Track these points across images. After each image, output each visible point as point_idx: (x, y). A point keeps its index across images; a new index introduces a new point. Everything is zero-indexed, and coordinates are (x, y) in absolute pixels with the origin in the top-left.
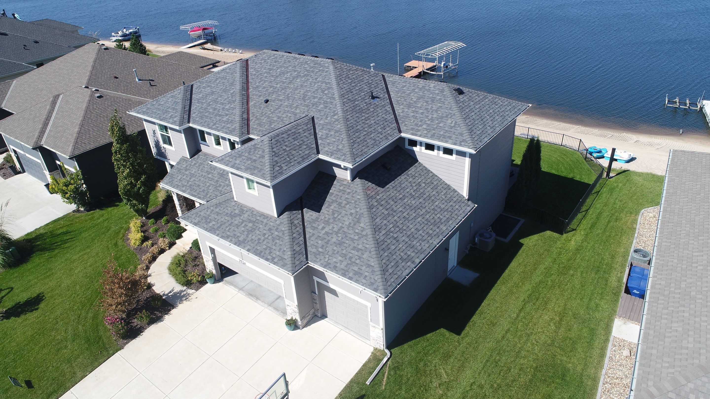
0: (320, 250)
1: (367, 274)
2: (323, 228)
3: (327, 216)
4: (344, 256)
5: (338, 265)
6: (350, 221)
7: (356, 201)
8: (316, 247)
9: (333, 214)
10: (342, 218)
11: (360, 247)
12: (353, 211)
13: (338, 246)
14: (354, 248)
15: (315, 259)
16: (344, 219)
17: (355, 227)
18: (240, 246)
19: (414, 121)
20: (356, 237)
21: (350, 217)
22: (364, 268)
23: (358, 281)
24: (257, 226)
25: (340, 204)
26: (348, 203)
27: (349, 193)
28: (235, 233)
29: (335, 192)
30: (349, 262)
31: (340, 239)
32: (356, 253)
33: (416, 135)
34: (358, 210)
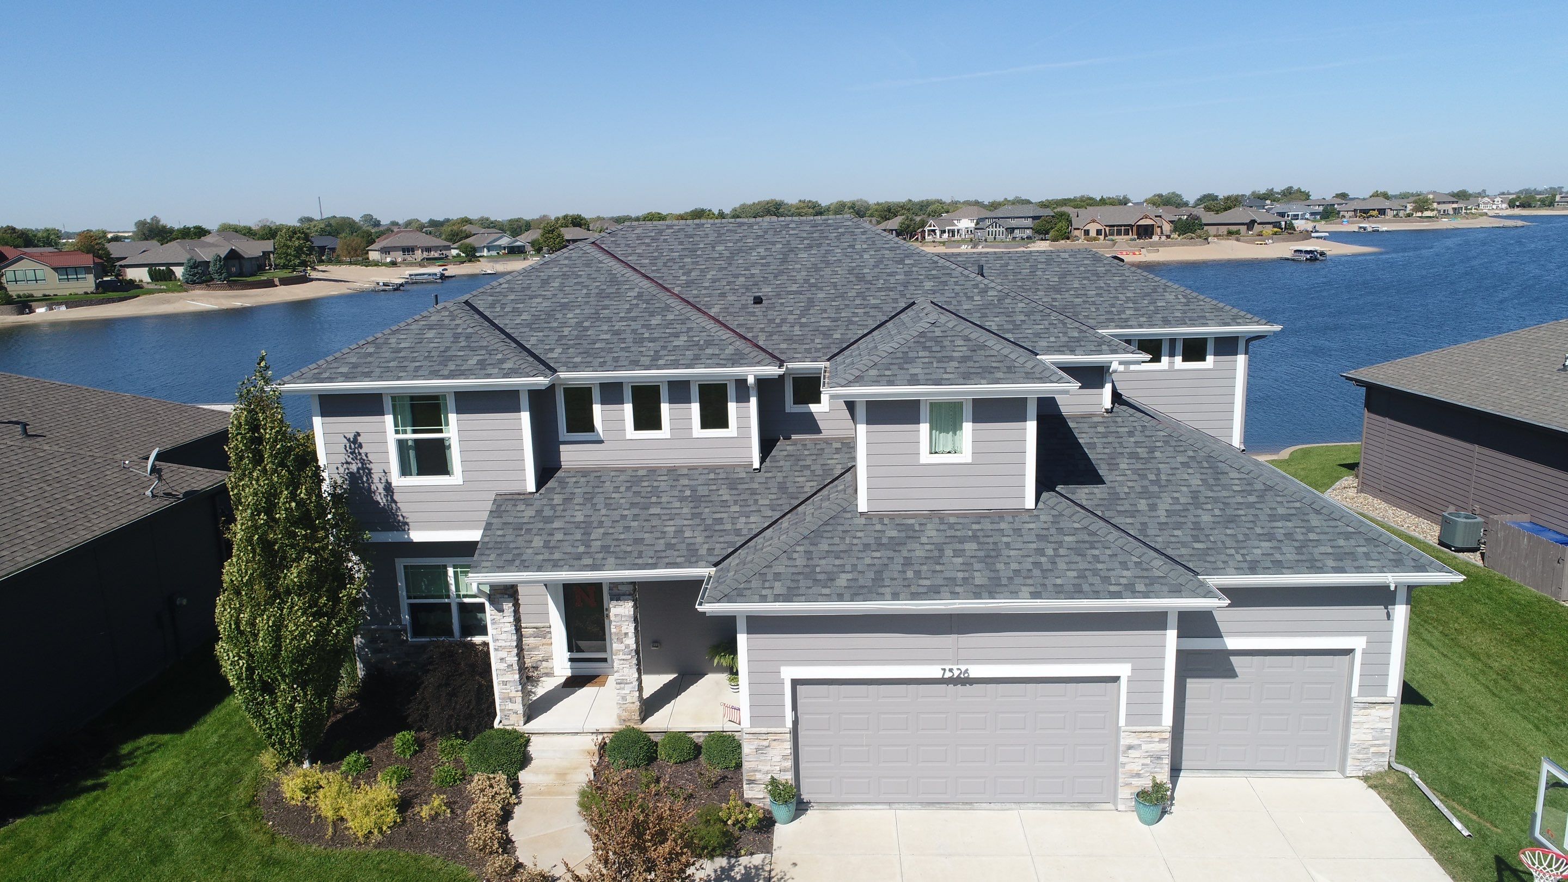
0: (1197, 545)
1: (1364, 549)
2: (1153, 507)
3: (1130, 484)
4: (1270, 537)
5: (1278, 557)
6: (1198, 476)
7: (1166, 442)
8: (1184, 544)
9: (1143, 477)
10: (1171, 478)
11: (1281, 511)
12: (1180, 459)
13: (1231, 525)
14: (1273, 518)
15: (1207, 565)
16: (1178, 477)
17: (1223, 482)
18: (997, 596)
19: (1097, 309)
20: (1252, 499)
21: (1190, 471)
22: (1341, 542)
23: (1362, 567)
24: (994, 543)
25: (1134, 456)
26: (1152, 450)
27: (1131, 434)
28: (948, 574)
29: (1096, 440)
30: (1296, 544)
31: (1217, 512)
32: (1289, 524)
33: (1131, 327)
34: (1191, 453)
